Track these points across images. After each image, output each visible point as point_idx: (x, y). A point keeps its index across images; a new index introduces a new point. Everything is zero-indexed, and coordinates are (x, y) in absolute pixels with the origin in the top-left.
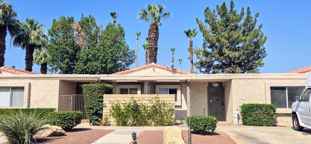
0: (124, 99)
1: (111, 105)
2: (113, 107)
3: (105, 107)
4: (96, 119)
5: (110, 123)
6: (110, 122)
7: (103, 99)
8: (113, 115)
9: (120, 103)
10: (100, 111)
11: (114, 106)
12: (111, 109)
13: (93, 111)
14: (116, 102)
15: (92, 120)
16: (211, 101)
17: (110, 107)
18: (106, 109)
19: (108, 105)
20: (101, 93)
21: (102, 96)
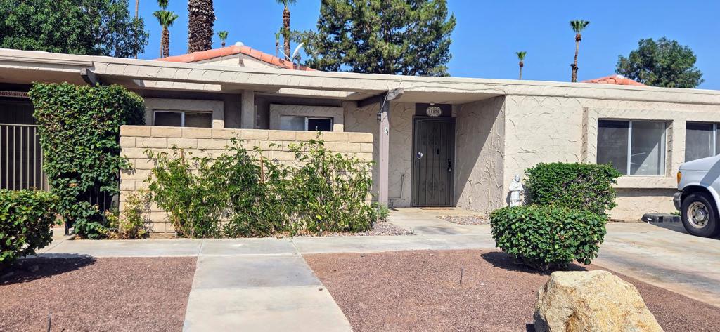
0: (203, 144)
1: (151, 165)
2: (160, 170)
3: (130, 170)
4: (91, 213)
5: (148, 225)
6: (150, 222)
7: (118, 140)
8: (160, 199)
9: (187, 156)
10: (109, 185)
11: (165, 166)
12: (154, 177)
13: (80, 185)
14: (171, 155)
15: (75, 216)
16: (422, 155)
17: (149, 172)
18: (132, 176)
19: (139, 164)
20: (112, 120)
21: (116, 130)
